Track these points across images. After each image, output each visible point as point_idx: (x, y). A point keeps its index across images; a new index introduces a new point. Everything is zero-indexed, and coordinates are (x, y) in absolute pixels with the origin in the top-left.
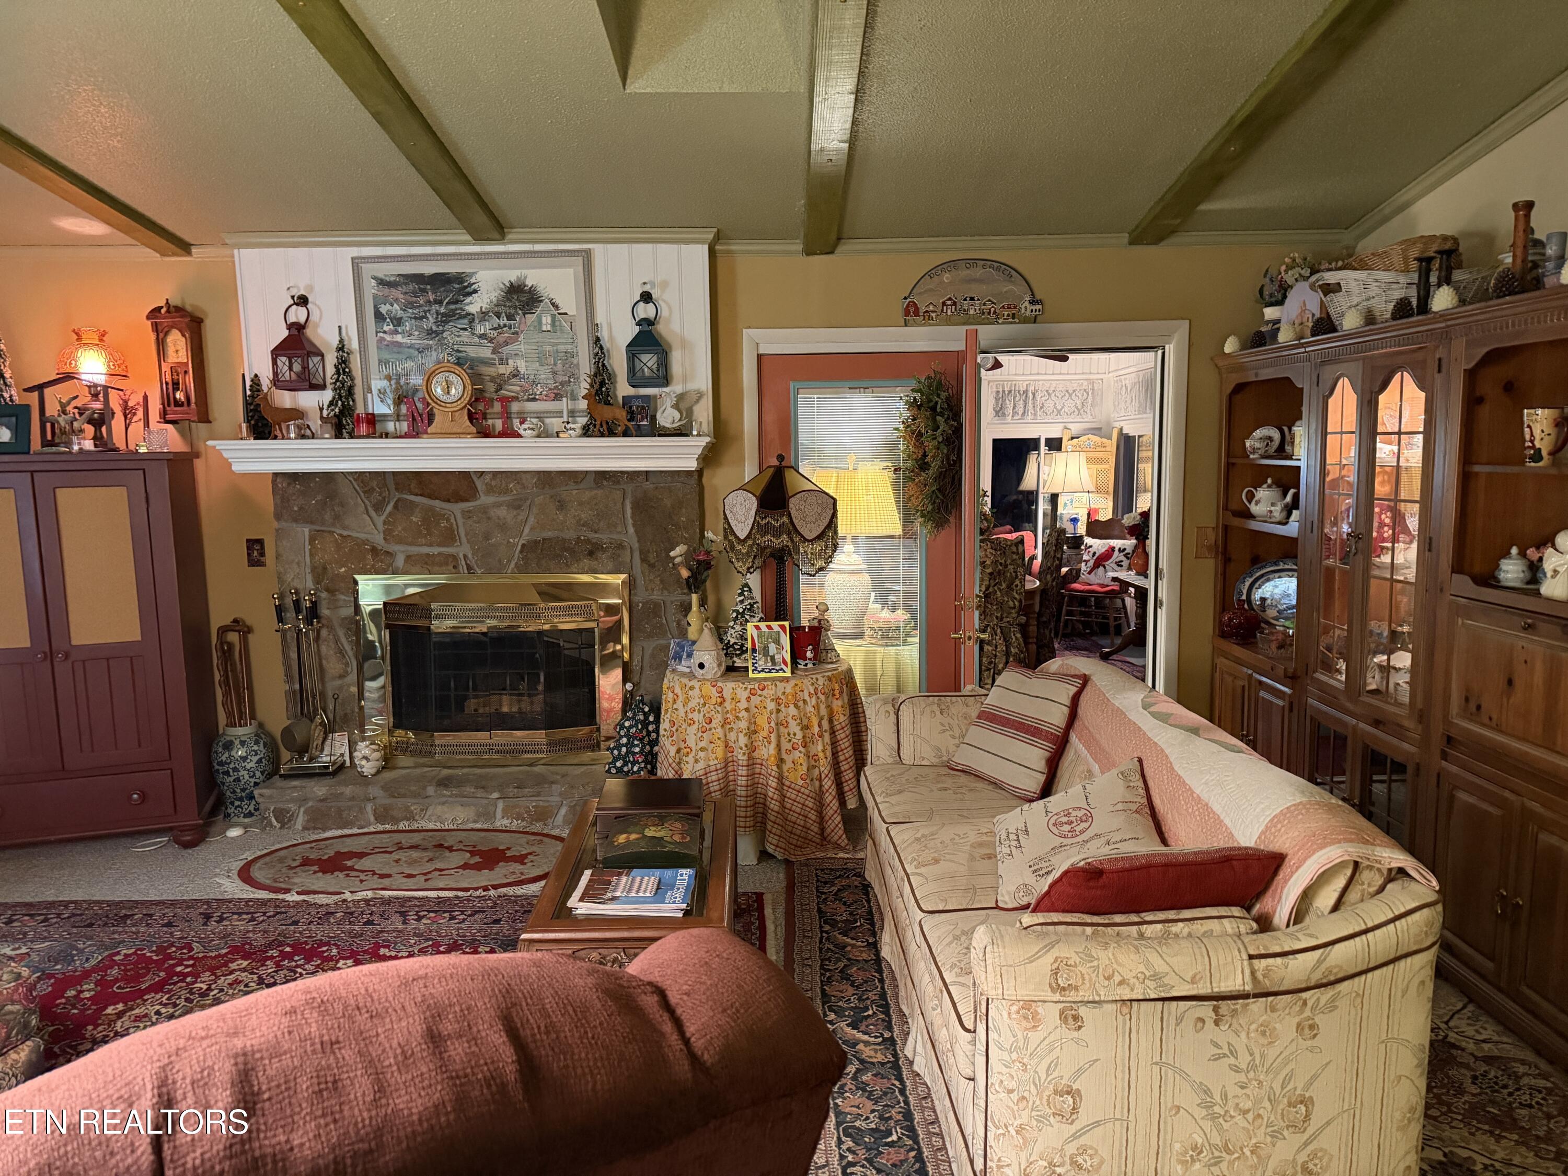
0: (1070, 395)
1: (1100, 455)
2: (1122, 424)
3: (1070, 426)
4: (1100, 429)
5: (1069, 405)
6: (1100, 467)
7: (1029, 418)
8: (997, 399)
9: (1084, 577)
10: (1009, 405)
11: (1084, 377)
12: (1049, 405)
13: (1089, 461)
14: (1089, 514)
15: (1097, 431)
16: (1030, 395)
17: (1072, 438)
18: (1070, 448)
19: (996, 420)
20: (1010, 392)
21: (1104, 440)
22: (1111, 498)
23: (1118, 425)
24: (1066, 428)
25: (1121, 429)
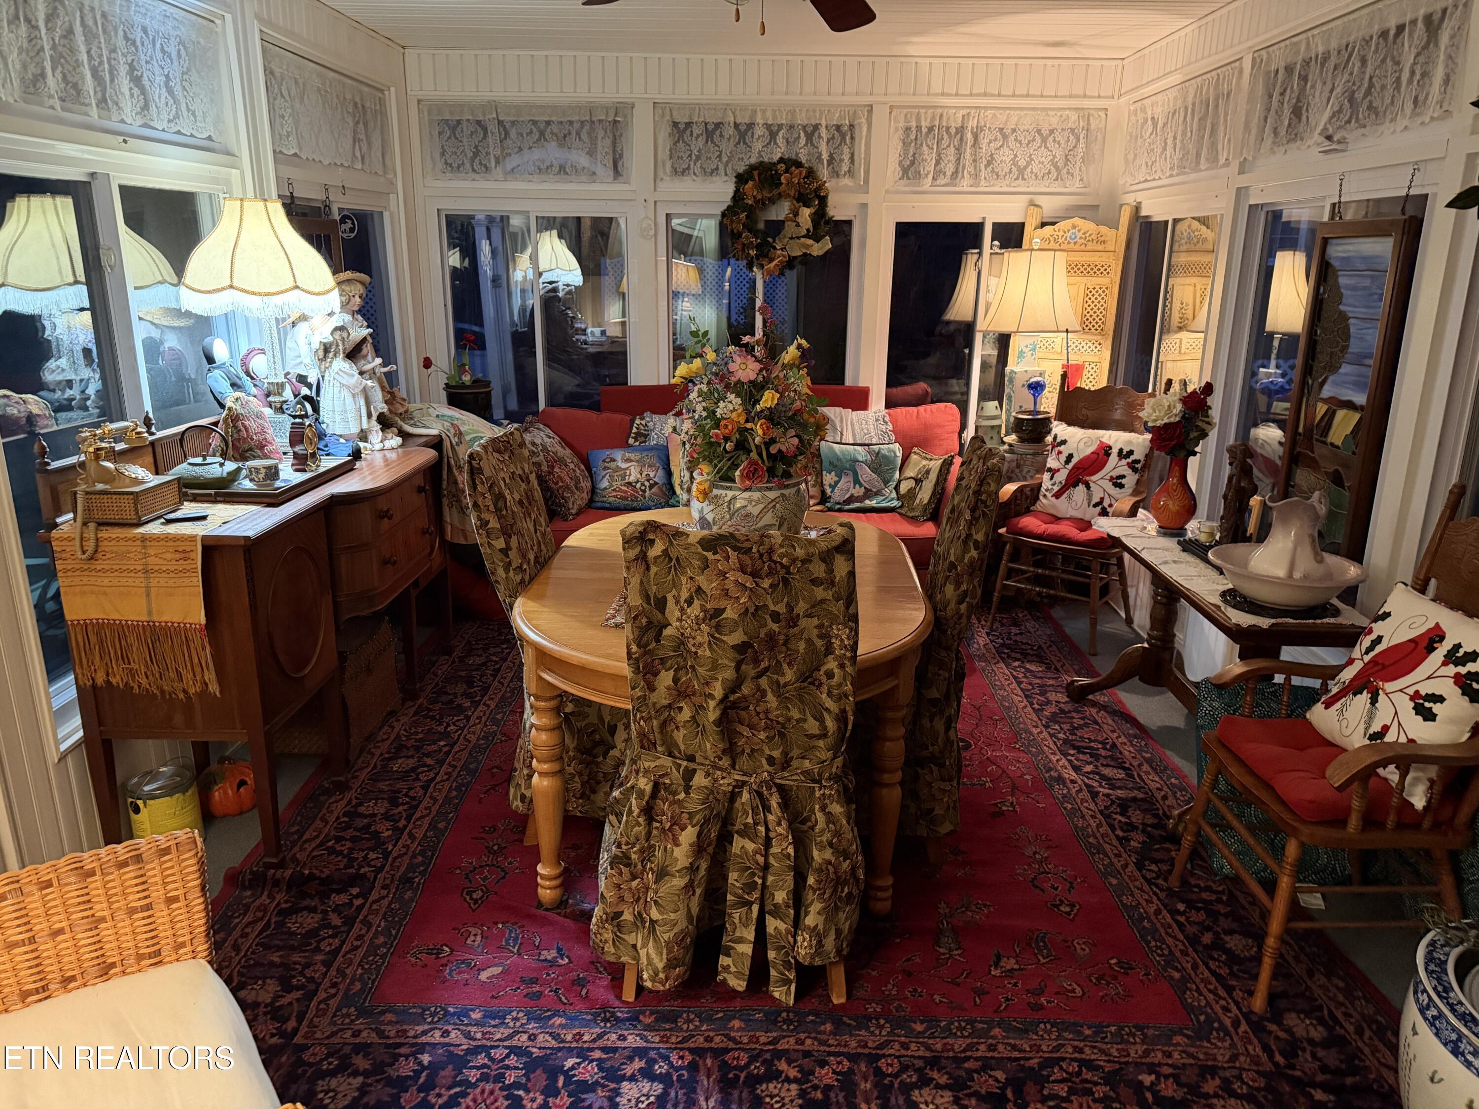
0: (1044, 140)
1: (1094, 259)
2: (1139, 196)
3: (1041, 200)
4: (1095, 207)
5: (1042, 158)
6: (1093, 281)
7: (965, 184)
8: (905, 144)
9: (1046, 502)
10: (929, 157)
11: (1074, 103)
12: (1005, 157)
13: (1073, 269)
14: (1064, 376)
15: (1088, 211)
16: (969, 136)
17: (1043, 225)
18: (1037, 242)
19: (903, 185)
20: (930, 129)
21: (1103, 229)
22: (1108, 343)
23: (1130, 199)
24: (1033, 204)
25: (1137, 208)
